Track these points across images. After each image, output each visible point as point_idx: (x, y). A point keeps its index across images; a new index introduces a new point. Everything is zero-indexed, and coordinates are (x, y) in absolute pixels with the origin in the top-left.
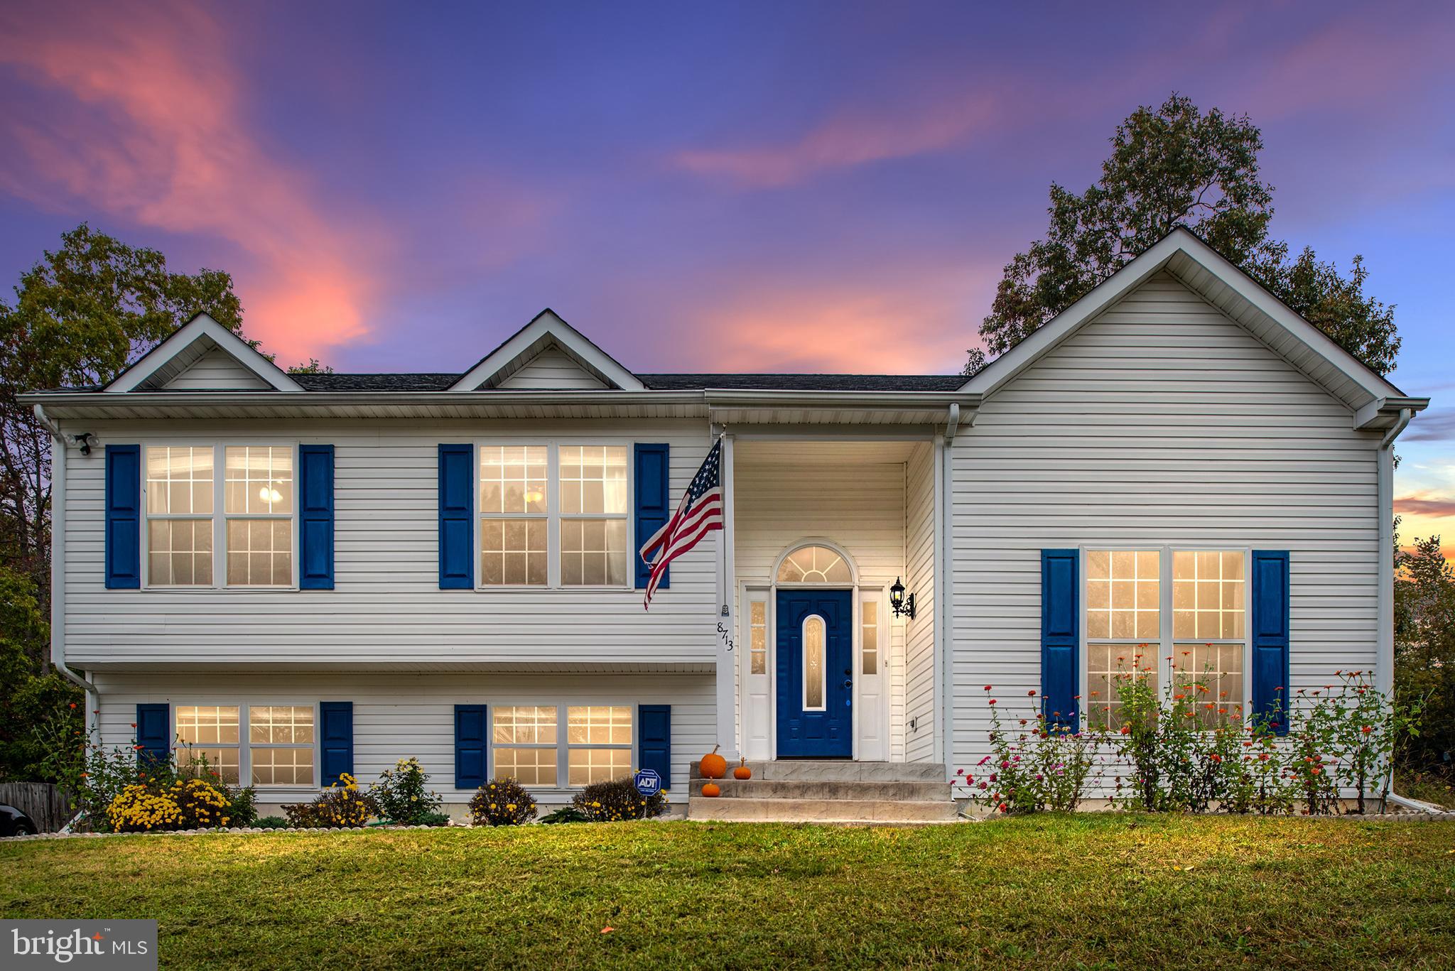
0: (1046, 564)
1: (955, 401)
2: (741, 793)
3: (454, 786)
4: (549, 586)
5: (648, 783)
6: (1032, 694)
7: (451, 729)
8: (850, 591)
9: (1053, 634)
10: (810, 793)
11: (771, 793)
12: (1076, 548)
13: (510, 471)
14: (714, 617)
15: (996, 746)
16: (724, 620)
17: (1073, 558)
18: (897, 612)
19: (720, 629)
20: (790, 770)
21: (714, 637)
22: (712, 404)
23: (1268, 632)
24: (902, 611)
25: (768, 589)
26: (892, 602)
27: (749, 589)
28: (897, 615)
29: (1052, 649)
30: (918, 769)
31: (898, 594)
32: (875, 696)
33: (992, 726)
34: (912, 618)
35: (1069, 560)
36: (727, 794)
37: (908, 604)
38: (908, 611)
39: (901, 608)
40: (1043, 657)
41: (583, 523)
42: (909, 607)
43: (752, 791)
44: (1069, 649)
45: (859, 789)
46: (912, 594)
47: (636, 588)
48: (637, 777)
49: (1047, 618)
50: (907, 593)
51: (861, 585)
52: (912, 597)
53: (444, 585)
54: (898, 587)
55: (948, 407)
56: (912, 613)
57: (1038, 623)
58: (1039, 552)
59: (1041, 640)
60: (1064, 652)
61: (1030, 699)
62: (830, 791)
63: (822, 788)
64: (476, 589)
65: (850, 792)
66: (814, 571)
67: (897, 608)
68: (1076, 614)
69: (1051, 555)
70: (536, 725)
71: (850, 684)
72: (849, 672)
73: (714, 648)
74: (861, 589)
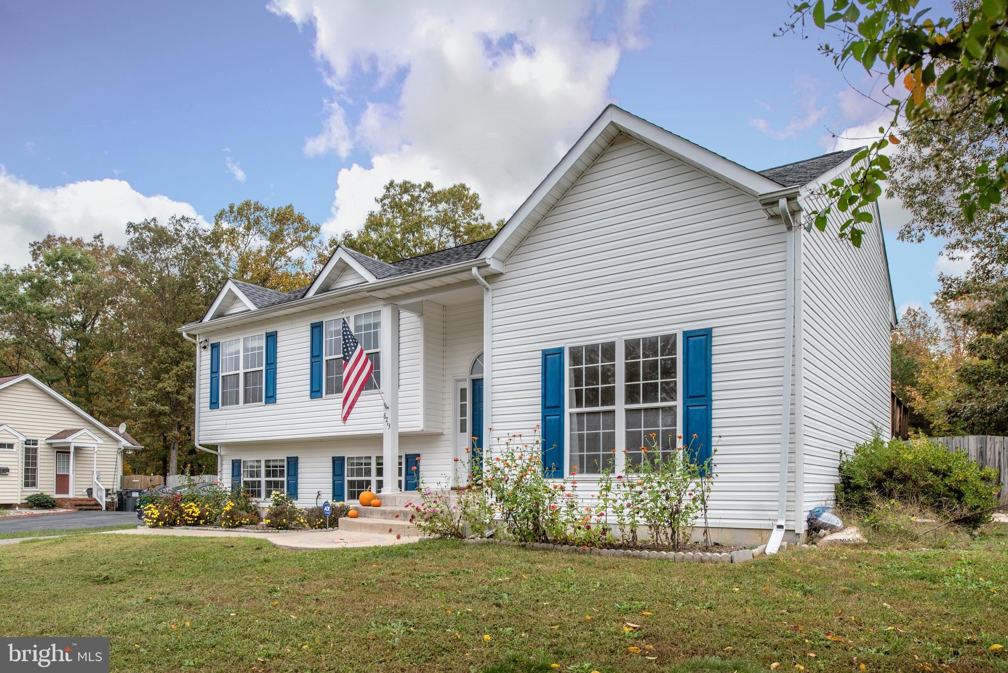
0: (544, 359)
1: (474, 265)
5: (327, 509)
12: (562, 346)
16: (387, 412)
17: (560, 354)
22: (368, 292)
23: (695, 395)
25: (466, 380)
27: (458, 381)
29: (548, 418)
35: (558, 356)
36: (365, 515)
40: (542, 424)
44: (558, 417)
48: (324, 505)
49: (545, 397)
53: (312, 397)
55: (471, 269)
57: (540, 400)
58: (541, 352)
59: (541, 412)
60: (555, 419)
64: (323, 398)
68: (562, 393)
69: (547, 353)
70: (363, 467)
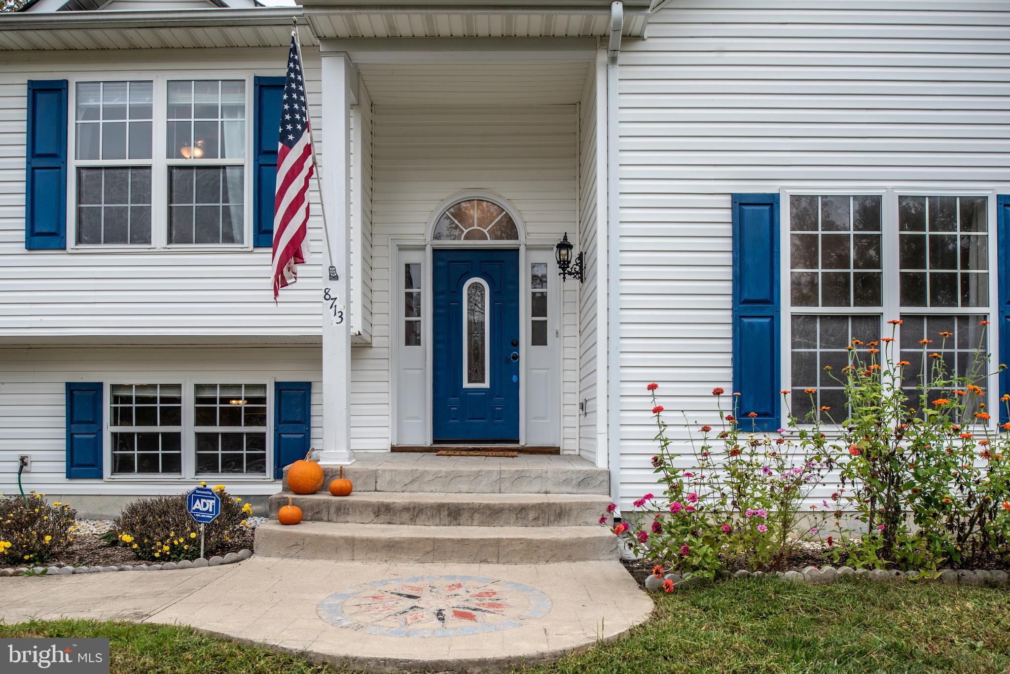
0: (737, 211)
2: (333, 516)
3: (65, 475)
4: (153, 245)
5: (205, 505)
6: (718, 393)
7: (62, 410)
8: (517, 250)
9: (746, 302)
10: (423, 517)
11: (372, 516)
12: (775, 191)
13: (110, 112)
14: (320, 280)
15: (662, 474)
16: (332, 285)
17: (772, 204)
18: (564, 274)
19: (327, 297)
20: (410, 479)
21: (320, 305)
24: (570, 273)
25: (422, 248)
26: (559, 262)
27: (401, 248)
28: (564, 278)
29: (745, 320)
30: (574, 476)
31: (564, 252)
32: (546, 371)
33: (655, 448)
34: (582, 281)
35: (767, 208)
36: (317, 516)
37: (577, 264)
38: (577, 273)
39: (569, 269)
40: (734, 330)
41: (195, 171)
42: (578, 269)
43: (348, 514)
44: (767, 320)
45: (488, 512)
46: (581, 253)
47: (255, 247)
48: (190, 497)
49: (739, 281)
50: (575, 253)
51: (528, 243)
52: (581, 257)
53: (33, 245)
54: (565, 245)
55: (609, 7)
56: (580, 275)
57: (728, 287)
58: (729, 198)
59: (732, 309)
60: (760, 324)
61: (715, 400)
62: (449, 515)
63: (439, 511)
64: (69, 250)
65: (476, 516)
66: (476, 227)
67: (564, 269)
68: (776, 277)
69: (744, 201)
71: (516, 357)
72: (516, 344)
73: (320, 317)
74: (529, 248)
